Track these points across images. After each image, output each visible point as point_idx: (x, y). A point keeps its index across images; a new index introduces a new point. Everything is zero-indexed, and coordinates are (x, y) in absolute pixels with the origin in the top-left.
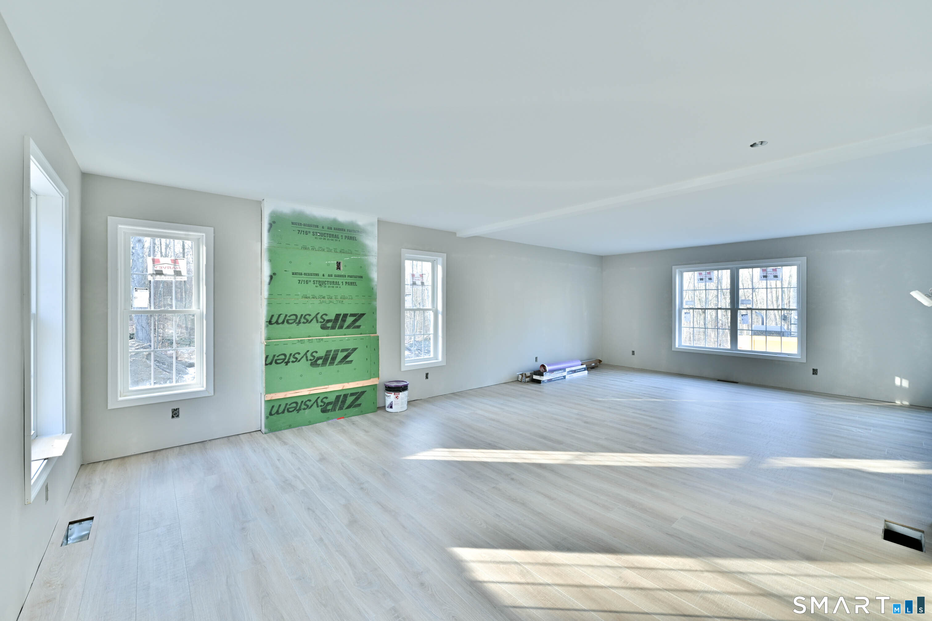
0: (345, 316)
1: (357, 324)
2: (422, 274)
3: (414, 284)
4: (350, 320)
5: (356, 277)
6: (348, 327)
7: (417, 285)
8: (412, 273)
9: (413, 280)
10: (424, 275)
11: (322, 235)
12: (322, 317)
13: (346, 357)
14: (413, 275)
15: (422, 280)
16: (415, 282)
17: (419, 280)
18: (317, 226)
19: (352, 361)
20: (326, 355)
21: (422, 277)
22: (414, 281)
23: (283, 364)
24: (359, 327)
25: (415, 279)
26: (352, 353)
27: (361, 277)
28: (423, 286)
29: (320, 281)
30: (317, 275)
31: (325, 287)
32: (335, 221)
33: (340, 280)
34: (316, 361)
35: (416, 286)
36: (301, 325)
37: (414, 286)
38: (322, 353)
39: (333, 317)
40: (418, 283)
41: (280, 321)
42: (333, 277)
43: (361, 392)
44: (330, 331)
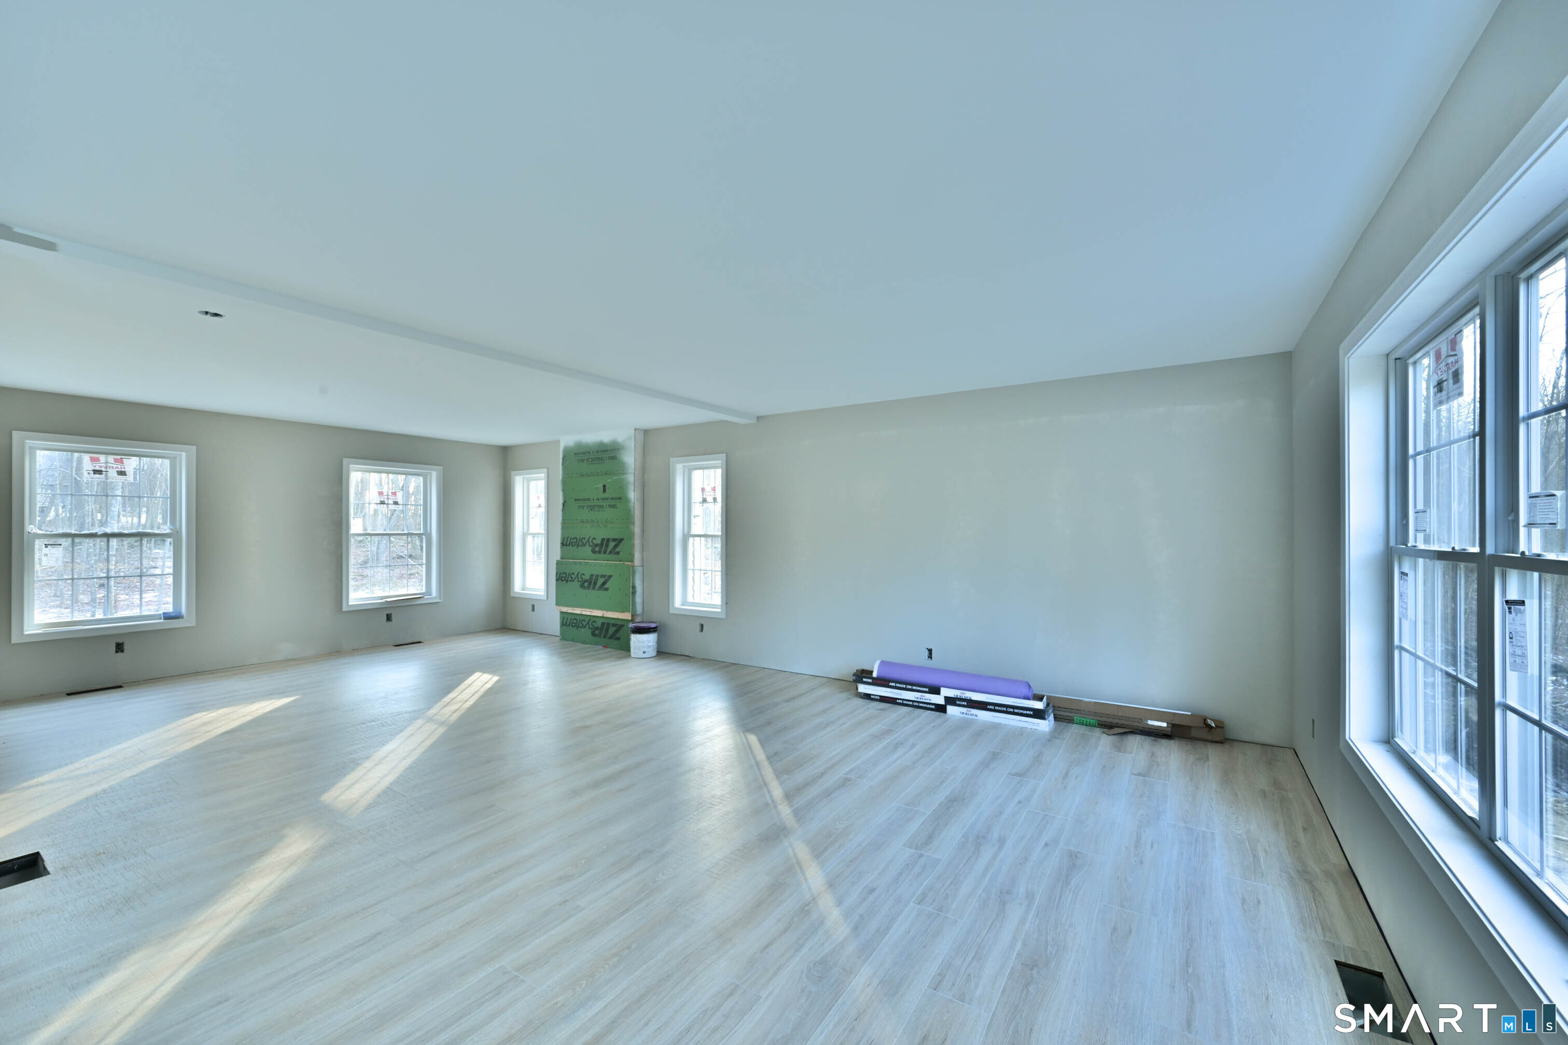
0: (608, 540)
1: (617, 550)
2: (715, 487)
3: (704, 501)
4: (612, 544)
5: (616, 499)
6: (610, 553)
7: (708, 503)
8: (702, 487)
9: (703, 495)
10: (716, 488)
11: (593, 459)
12: (592, 541)
13: (604, 583)
14: (703, 490)
15: (715, 495)
16: (706, 498)
17: (710, 495)
18: (589, 453)
19: (608, 588)
20: (590, 579)
21: (714, 490)
22: (704, 497)
23: (565, 582)
24: (618, 553)
25: (706, 495)
26: (609, 580)
27: (620, 498)
28: (716, 504)
29: (591, 506)
30: (589, 499)
31: (594, 511)
32: (601, 444)
33: (604, 503)
34: (584, 583)
35: (706, 504)
36: (580, 547)
37: (704, 504)
38: (587, 577)
39: (599, 542)
40: (710, 499)
41: (568, 544)
42: (600, 501)
43: (621, 625)
44: (597, 556)
